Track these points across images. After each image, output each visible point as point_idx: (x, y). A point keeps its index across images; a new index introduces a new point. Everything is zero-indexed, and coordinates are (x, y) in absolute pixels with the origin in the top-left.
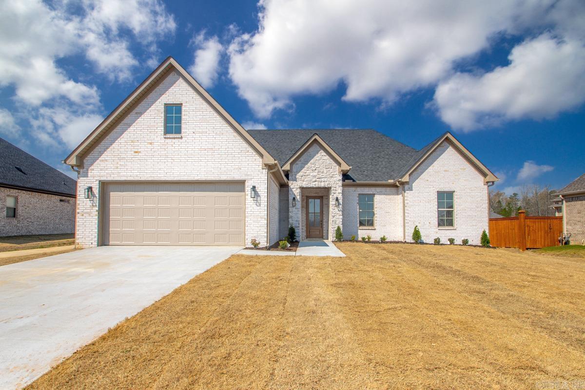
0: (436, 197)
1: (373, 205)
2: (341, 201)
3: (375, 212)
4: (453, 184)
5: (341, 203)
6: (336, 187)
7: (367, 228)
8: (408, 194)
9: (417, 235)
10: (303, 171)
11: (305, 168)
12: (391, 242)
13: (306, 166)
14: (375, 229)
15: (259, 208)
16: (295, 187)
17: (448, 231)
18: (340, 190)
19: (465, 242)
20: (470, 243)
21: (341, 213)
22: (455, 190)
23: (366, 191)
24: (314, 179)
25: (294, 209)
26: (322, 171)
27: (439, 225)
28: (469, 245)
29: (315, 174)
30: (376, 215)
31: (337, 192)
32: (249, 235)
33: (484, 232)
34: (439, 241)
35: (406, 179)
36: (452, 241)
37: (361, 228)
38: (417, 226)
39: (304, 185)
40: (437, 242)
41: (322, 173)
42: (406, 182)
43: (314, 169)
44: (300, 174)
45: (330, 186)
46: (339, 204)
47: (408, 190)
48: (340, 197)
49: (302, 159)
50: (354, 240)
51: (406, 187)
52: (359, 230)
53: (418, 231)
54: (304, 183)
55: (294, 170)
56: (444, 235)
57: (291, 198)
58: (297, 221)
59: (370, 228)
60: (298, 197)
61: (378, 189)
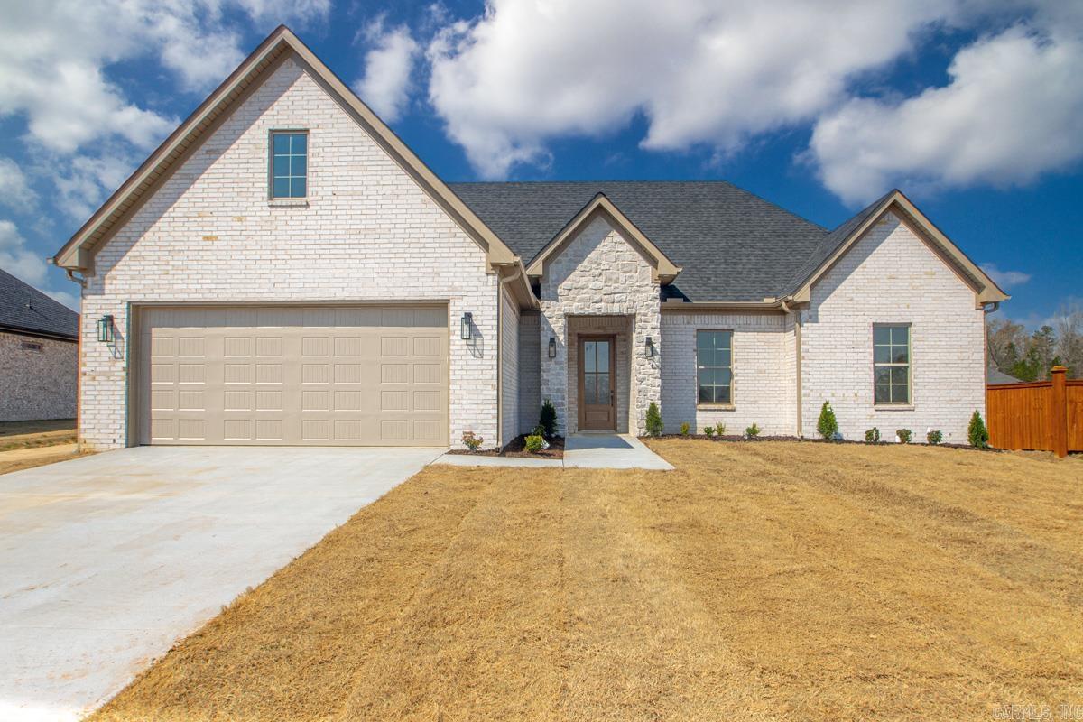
0: (871, 336)
1: (729, 353)
2: (657, 346)
3: (734, 372)
4: (908, 307)
5: (658, 350)
6: (645, 315)
7: (716, 407)
8: (807, 329)
9: (827, 423)
10: (571, 277)
11: (577, 272)
12: (770, 439)
13: (580, 267)
14: (734, 410)
15: (479, 362)
16: (554, 314)
17: (895, 413)
18: (655, 320)
19: (934, 438)
20: (944, 439)
21: (657, 373)
22: (911, 321)
23: (715, 322)
24: (597, 297)
25: (552, 364)
26: (614, 277)
27: (876, 400)
28: (942, 445)
29: (599, 284)
30: (735, 378)
31: (649, 325)
32: (457, 422)
33: (976, 416)
34: (877, 437)
35: (803, 295)
36: (904, 435)
37: (702, 406)
38: (827, 403)
39: (576, 308)
40: (872, 438)
41: (615, 282)
42: (804, 303)
43: (597, 272)
44: (566, 284)
45: (634, 312)
46: (653, 353)
47: (807, 322)
48: (656, 335)
49: (569, 250)
50: (686, 433)
51: (805, 313)
52: (698, 413)
53: (830, 414)
54: (576, 304)
55: (553, 276)
56: (889, 421)
57: (545, 340)
58: (558, 390)
59: (723, 407)
60: (562, 337)
61: (742, 319)
